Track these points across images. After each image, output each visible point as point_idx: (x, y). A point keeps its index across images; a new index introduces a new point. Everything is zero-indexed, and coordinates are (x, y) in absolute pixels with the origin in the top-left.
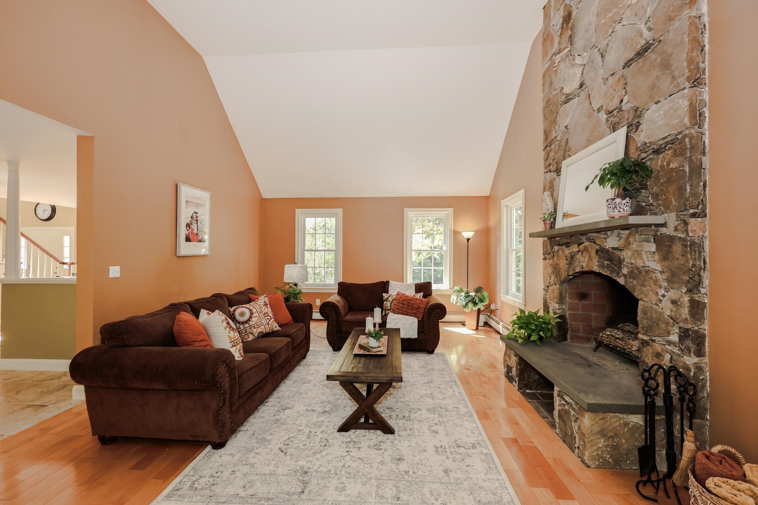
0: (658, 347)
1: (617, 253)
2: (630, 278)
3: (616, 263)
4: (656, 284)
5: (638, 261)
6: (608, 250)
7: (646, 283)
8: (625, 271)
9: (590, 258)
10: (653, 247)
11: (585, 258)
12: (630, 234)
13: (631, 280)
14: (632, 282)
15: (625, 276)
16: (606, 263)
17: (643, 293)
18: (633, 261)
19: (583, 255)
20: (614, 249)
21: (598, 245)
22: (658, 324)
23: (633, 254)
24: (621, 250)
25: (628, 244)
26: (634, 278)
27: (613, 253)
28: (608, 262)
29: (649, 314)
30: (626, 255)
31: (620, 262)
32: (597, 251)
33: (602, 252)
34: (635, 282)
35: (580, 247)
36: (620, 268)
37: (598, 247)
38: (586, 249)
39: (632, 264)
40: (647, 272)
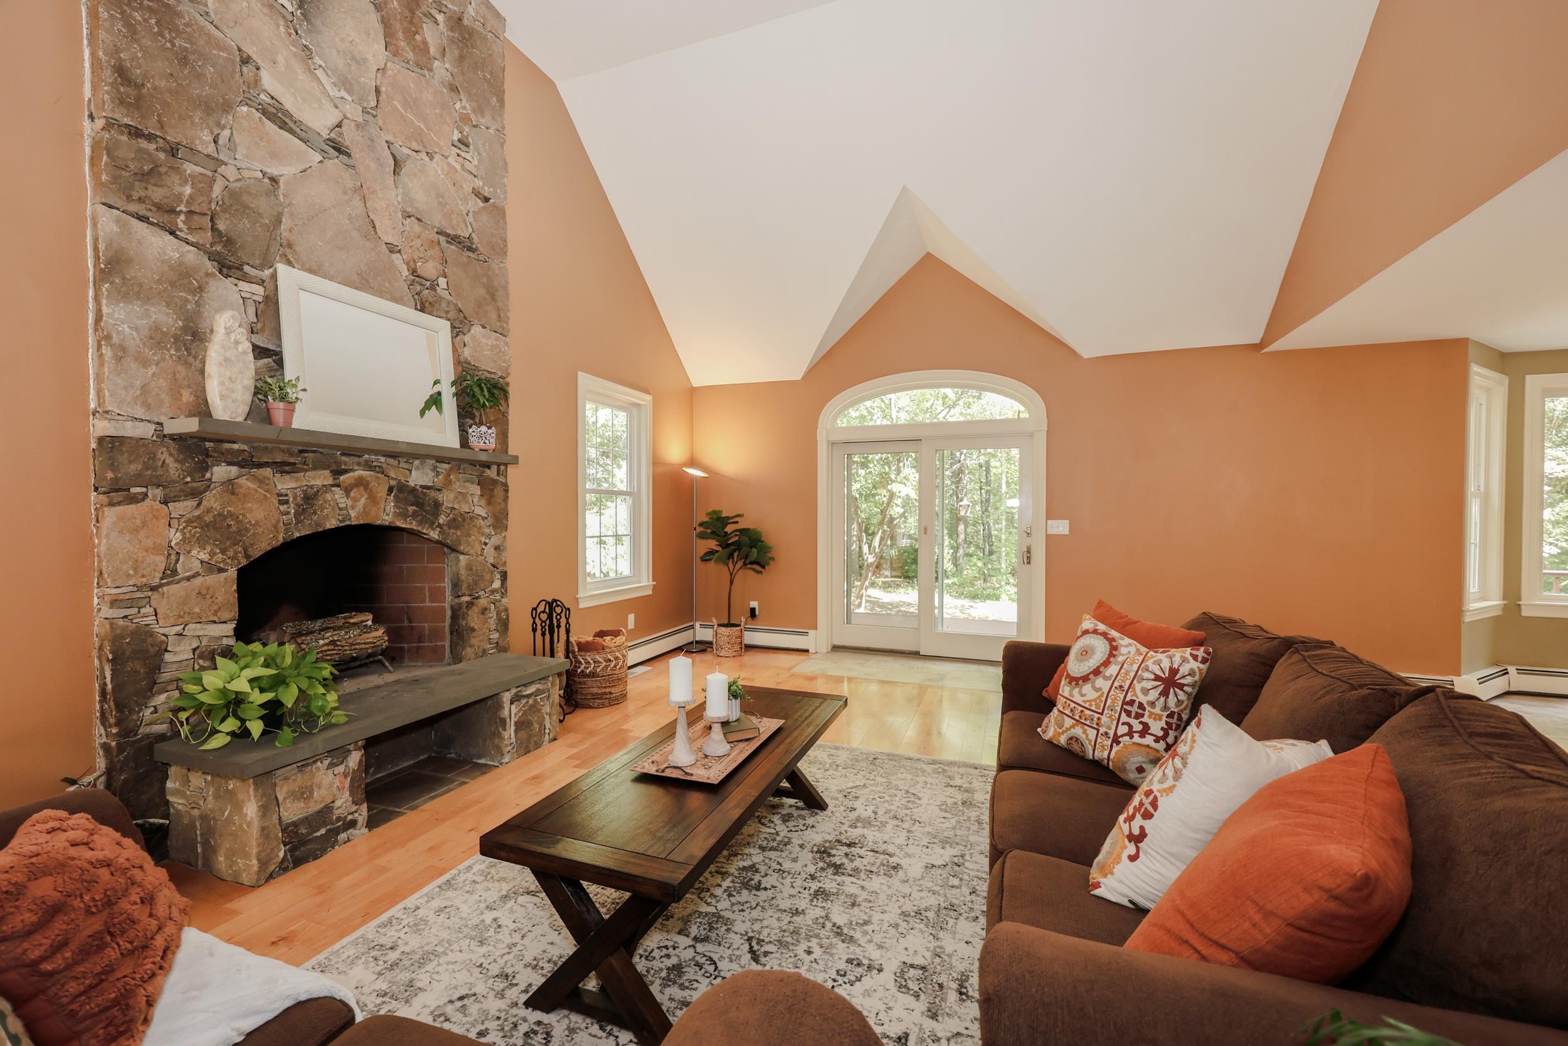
0: (483, 602)
1: (432, 493)
2: (450, 528)
3: (428, 508)
4: (479, 533)
5: (463, 506)
6: (413, 490)
7: (471, 532)
8: (442, 519)
9: (373, 499)
10: (476, 490)
11: (355, 500)
12: (451, 469)
13: (452, 531)
14: (454, 534)
15: (440, 526)
16: (411, 509)
17: (469, 544)
18: (456, 506)
19: (352, 494)
20: (422, 487)
21: (393, 479)
22: (482, 577)
23: (456, 497)
24: (439, 490)
25: (448, 483)
26: (457, 528)
27: (425, 494)
28: (414, 508)
29: (474, 568)
30: (447, 498)
31: (437, 505)
32: (390, 490)
33: (404, 493)
34: (459, 533)
35: (342, 478)
36: (436, 515)
37: (393, 483)
38: (361, 483)
39: (453, 508)
40: (471, 518)
